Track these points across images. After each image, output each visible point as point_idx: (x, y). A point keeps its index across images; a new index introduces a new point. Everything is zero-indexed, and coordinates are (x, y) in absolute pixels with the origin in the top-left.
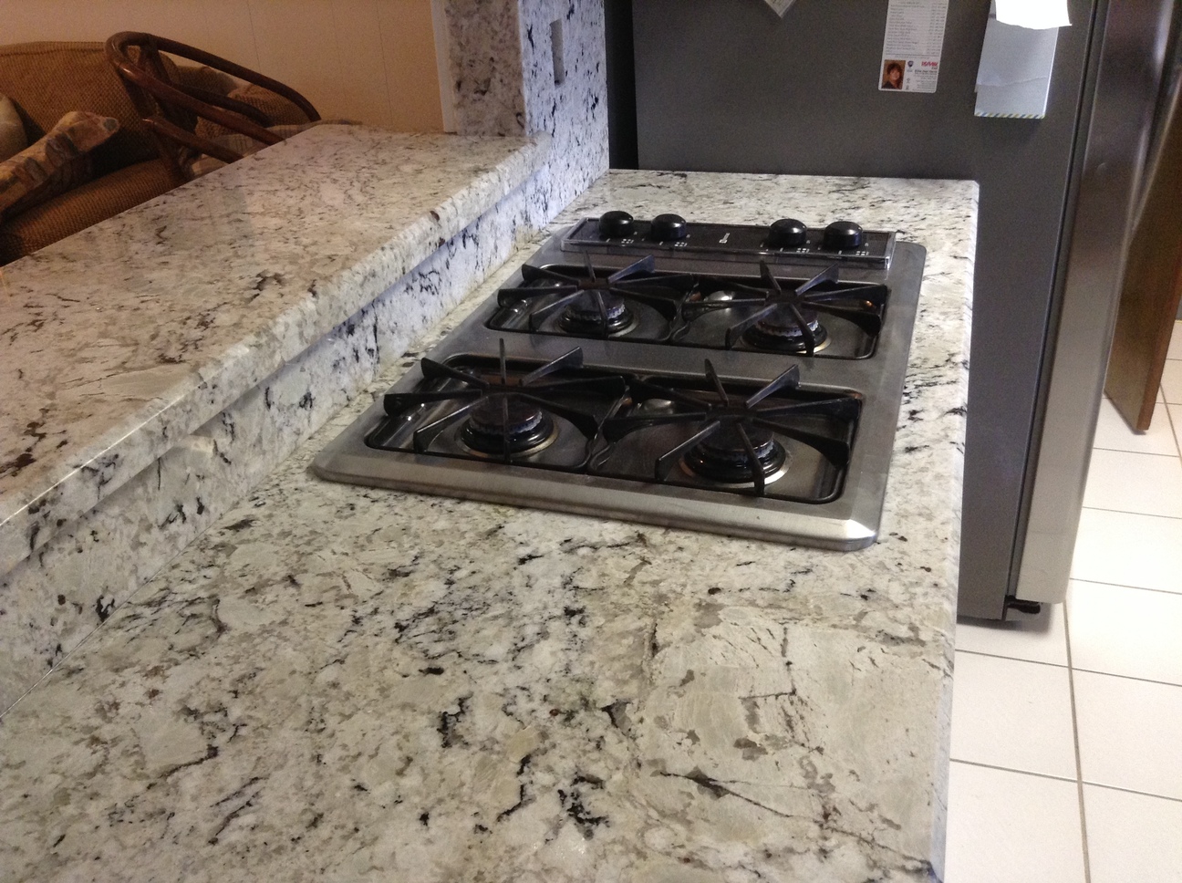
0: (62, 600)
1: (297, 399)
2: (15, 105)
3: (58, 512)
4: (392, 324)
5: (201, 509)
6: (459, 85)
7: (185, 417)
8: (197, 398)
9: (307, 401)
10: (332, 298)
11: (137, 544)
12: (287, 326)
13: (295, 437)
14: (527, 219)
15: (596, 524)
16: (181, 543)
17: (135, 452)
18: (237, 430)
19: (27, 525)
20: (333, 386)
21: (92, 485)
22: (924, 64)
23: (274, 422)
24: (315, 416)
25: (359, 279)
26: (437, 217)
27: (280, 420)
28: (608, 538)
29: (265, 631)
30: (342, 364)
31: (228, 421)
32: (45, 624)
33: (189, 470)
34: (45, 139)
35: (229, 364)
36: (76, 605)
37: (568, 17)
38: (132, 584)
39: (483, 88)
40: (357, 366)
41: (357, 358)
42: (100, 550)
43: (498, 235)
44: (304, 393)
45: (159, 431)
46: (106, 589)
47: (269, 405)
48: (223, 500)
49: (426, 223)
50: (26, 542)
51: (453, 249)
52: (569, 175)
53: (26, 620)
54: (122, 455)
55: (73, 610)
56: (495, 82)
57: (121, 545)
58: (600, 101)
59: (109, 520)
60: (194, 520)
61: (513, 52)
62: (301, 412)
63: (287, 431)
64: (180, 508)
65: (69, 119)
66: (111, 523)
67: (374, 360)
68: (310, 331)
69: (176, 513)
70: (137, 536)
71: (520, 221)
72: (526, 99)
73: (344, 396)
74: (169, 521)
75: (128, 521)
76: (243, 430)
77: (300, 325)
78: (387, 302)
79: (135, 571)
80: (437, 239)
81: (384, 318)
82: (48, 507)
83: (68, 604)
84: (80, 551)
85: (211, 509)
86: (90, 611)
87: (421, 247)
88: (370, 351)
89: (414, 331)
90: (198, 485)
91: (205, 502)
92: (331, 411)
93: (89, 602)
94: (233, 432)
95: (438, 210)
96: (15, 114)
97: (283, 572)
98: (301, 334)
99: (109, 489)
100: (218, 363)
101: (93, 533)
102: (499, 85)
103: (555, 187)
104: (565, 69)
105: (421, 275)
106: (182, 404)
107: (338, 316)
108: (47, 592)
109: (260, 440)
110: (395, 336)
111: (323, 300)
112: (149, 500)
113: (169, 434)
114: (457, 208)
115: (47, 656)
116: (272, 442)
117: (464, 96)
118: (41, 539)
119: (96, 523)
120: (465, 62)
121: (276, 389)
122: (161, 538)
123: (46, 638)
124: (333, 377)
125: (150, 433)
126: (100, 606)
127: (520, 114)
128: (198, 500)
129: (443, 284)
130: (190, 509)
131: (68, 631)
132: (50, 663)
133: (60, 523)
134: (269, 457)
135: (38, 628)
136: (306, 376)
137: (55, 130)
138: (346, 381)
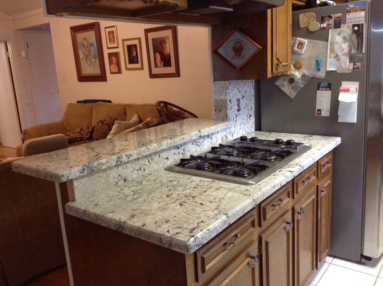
0: (119, 175)
1: (165, 157)
2: (139, 117)
3: (121, 160)
4: (188, 150)
5: (144, 170)
6: (216, 110)
7: (143, 153)
8: (146, 150)
9: (167, 158)
10: (174, 140)
11: (133, 172)
12: (164, 143)
13: (164, 164)
14: (226, 137)
15: (207, 179)
16: (140, 174)
17: (134, 155)
18: (153, 159)
19: (116, 160)
20: (173, 157)
21: (127, 158)
22: (326, 110)
23: (160, 160)
24: (168, 162)
25: (180, 139)
26: (200, 131)
27: (161, 160)
28: (208, 180)
29: (148, 185)
30: (175, 154)
31: (152, 157)
32: (116, 178)
33: (143, 163)
34: (142, 123)
35: (152, 146)
36: (121, 177)
37: (242, 98)
38: (131, 178)
39: (220, 111)
40: (179, 155)
41: (179, 154)
42: (127, 170)
43: (218, 139)
44: (167, 157)
45: (139, 153)
46: (126, 177)
47: (160, 157)
48: (148, 170)
49: (197, 132)
50: (116, 163)
51: (205, 139)
52: (240, 130)
53: (114, 176)
54: (132, 155)
55: (121, 178)
56: (222, 110)
57: (130, 170)
58: (252, 116)
59: (129, 165)
60: (143, 172)
61: (226, 104)
62: (166, 160)
63: (162, 163)
64: (141, 169)
65: (149, 119)
66: (129, 166)
67: (183, 155)
68: (168, 145)
69: (140, 169)
70: (133, 170)
71: (224, 137)
72: (228, 113)
73: (175, 160)
74: (138, 170)
75: (132, 167)
76: (154, 159)
77: (167, 144)
78: (187, 145)
79: (131, 176)
80: (199, 135)
81: (186, 148)
82: (120, 159)
83: (120, 176)
84: (124, 169)
85: (146, 171)
86: (123, 179)
87: (195, 136)
88: (182, 153)
89: (193, 152)
90: (144, 166)
91: (145, 169)
92: (172, 162)
93: (123, 178)
94: (152, 159)
95: (201, 130)
96: (138, 118)
97: (154, 179)
98: (167, 145)
99: (129, 159)
100: (151, 146)
101: (126, 167)
102: (223, 110)
103: (236, 132)
104: (241, 108)
105: (196, 142)
106: (143, 150)
107: (175, 144)
108: (117, 173)
109: (157, 162)
110: (188, 152)
111: (172, 141)
112: (136, 165)
113: (140, 154)
114: (205, 131)
115: (115, 183)
116: (159, 163)
117: (216, 112)
118: (118, 163)
119: (127, 165)
120: (217, 106)
121: (161, 154)
122: (137, 172)
123: (116, 180)
124: (173, 156)
125: (137, 153)
126: (125, 179)
127: (227, 116)
128: (144, 168)
129: (201, 145)
130: (142, 169)
131: (119, 181)
132: (116, 185)
133: (121, 162)
134: (158, 166)
135: (115, 178)
136: (168, 154)
137: (145, 122)
138: (176, 157)
